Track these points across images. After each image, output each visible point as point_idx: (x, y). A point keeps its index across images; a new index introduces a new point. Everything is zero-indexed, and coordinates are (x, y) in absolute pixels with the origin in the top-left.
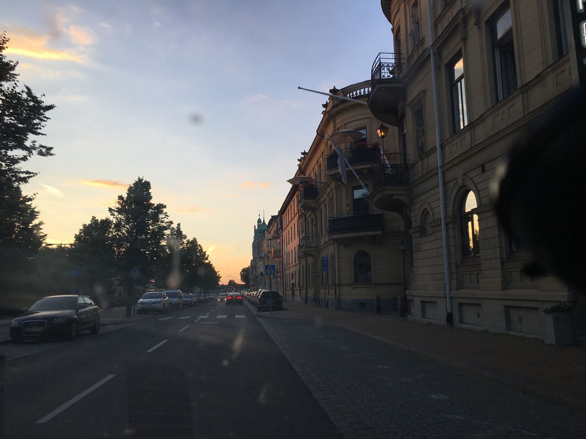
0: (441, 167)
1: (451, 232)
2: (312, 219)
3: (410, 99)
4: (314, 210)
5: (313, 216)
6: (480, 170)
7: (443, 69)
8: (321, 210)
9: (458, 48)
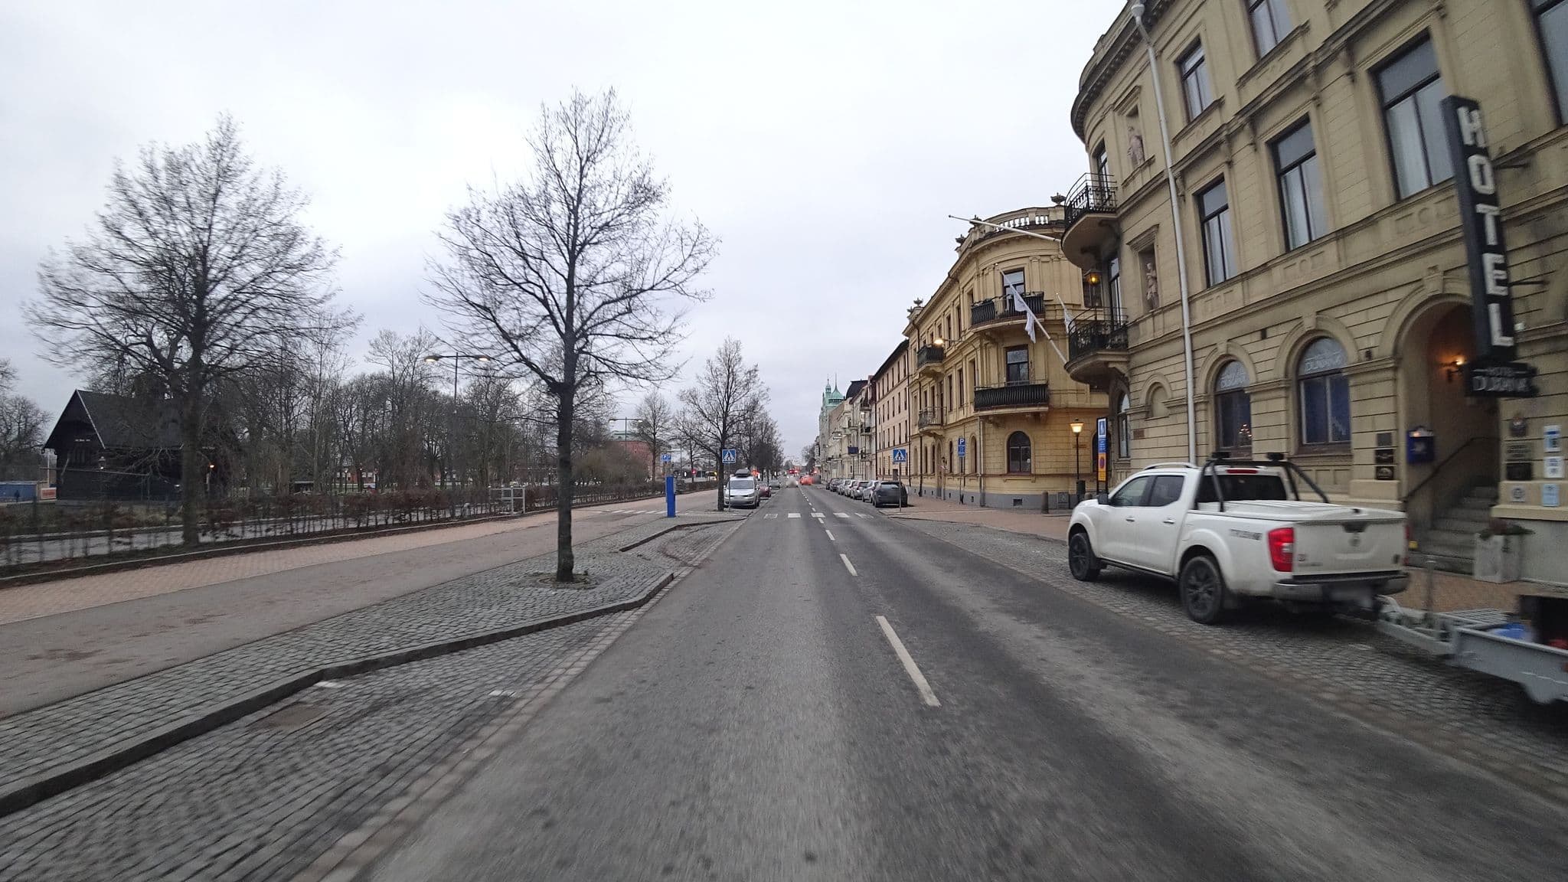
0: (1189, 328)
1: (1201, 416)
2: (933, 388)
3: (1128, 237)
4: (935, 376)
5: (933, 383)
6: (1258, 336)
7: (1190, 199)
8: (950, 377)
9: (1218, 173)
